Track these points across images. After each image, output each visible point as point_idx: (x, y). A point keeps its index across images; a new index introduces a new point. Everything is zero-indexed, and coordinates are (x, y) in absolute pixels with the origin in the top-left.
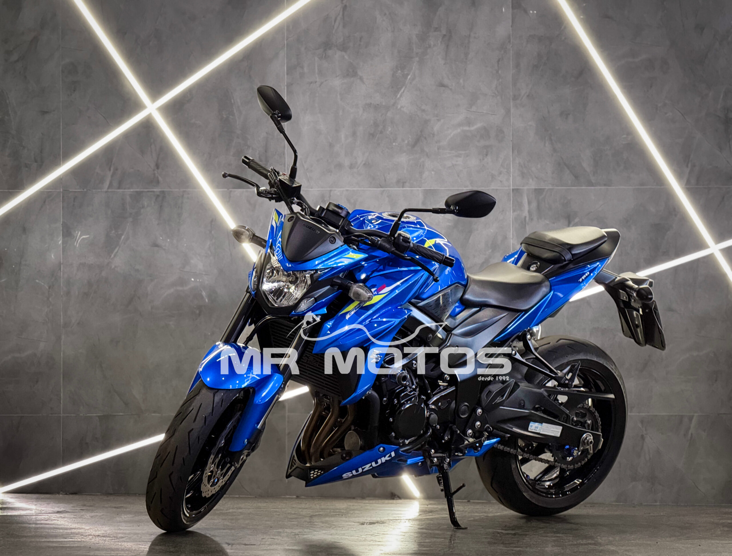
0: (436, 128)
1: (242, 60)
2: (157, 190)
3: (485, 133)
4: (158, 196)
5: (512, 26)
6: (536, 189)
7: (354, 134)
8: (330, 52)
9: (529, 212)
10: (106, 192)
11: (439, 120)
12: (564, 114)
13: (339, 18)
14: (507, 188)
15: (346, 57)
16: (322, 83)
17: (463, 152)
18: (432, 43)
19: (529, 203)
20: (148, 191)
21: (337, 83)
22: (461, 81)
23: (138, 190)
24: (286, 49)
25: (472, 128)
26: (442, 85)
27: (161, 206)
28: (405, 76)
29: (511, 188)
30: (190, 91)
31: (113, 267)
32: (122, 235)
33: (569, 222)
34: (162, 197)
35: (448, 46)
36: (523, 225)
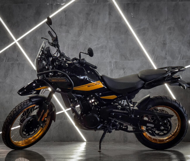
1: (39, 29)
2: (18, 62)
3: (102, 47)
4: (18, 64)
5: (109, 19)
6: (115, 62)
7: (68, 47)
8: (62, 27)
9: (114, 67)
10: (4, 63)
11: (90, 44)
12: (122, 42)
13: (64, 18)
15: (66, 28)
16: (60, 34)
17: (96, 52)
18: (88, 24)
19: (114, 65)
20: (15, 63)
21: (64, 34)
22: (96, 34)
23: (13, 62)
25: (99, 46)
26: (91, 35)
27: (19, 67)
28: (81, 33)
29: (109, 61)
30: (25, 37)
31: (6, 82)
32: (9, 74)
33: (124, 70)
34: (19, 64)
35: (92, 25)
36: (112, 71)
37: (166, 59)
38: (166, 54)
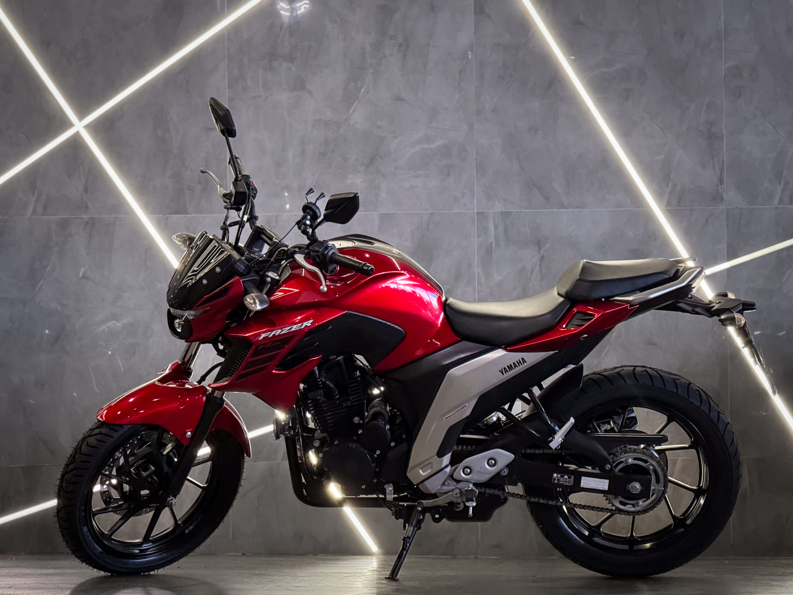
0: (393, 146)
1: (179, 73)
2: (86, 216)
3: (446, 151)
4: (87, 223)
5: (474, 34)
6: (502, 213)
7: (303, 153)
8: (275, 64)
9: (496, 237)
10: (30, 219)
11: (395, 137)
12: (533, 130)
13: (285, 27)
14: (471, 211)
15: (294, 69)
16: (266, 98)
17: (423, 172)
18: (387, 53)
19: (496, 228)
20: (76, 218)
21: (284, 97)
22: (420, 94)
23: (65, 216)
24: (226, 60)
25: (432, 146)
26: (400, 99)
27: (90, 234)
28: (358, 89)
29: (476, 211)
30: (120, 107)
31: (37, 301)
32: (47, 266)
33: (540, 249)
34: (91, 224)
35: (404, 56)
36: (489, 251)
37: (722, 199)
38: (721, 181)
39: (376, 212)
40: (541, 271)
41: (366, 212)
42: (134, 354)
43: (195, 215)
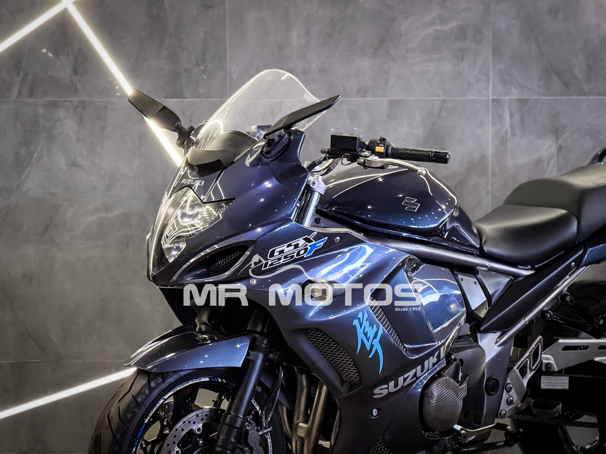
0: (404, 27)
2: (76, 100)
3: (460, 33)
4: (77, 106)
6: (519, 100)
7: (308, 34)
9: (511, 126)
10: (15, 102)
11: (407, 18)
12: (553, 11)
14: (485, 98)
17: (435, 56)
19: (512, 116)
20: (65, 101)
23: (52, 99)
25: (446, 28)
27: (81, 118)
29: (491, 97)
31: (24, 190)
32: (34, 152)
33: (557, 138)
34: (81, 107)
36: (504, 141)
39: (385, 97)
40: (558, 161)
41: (374, 97)
42: (128, 246)
43: (192, 100)
